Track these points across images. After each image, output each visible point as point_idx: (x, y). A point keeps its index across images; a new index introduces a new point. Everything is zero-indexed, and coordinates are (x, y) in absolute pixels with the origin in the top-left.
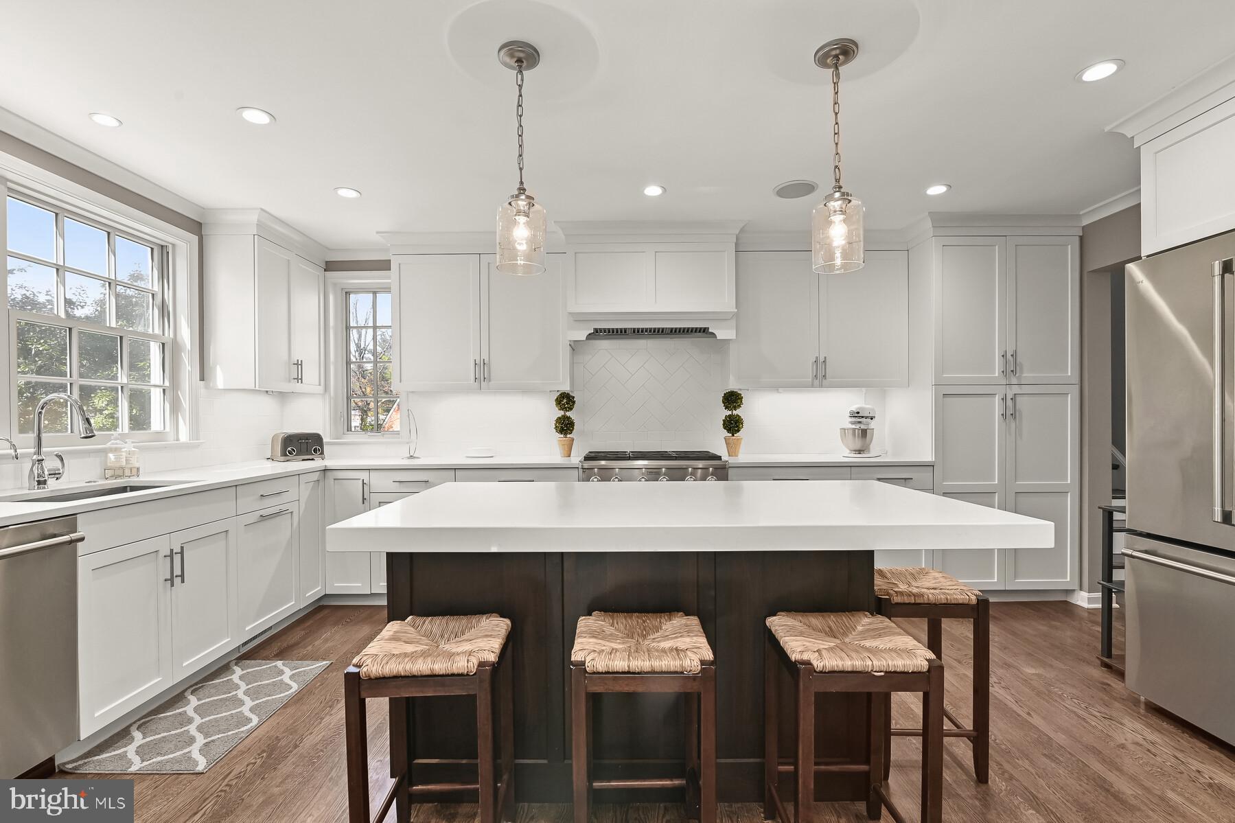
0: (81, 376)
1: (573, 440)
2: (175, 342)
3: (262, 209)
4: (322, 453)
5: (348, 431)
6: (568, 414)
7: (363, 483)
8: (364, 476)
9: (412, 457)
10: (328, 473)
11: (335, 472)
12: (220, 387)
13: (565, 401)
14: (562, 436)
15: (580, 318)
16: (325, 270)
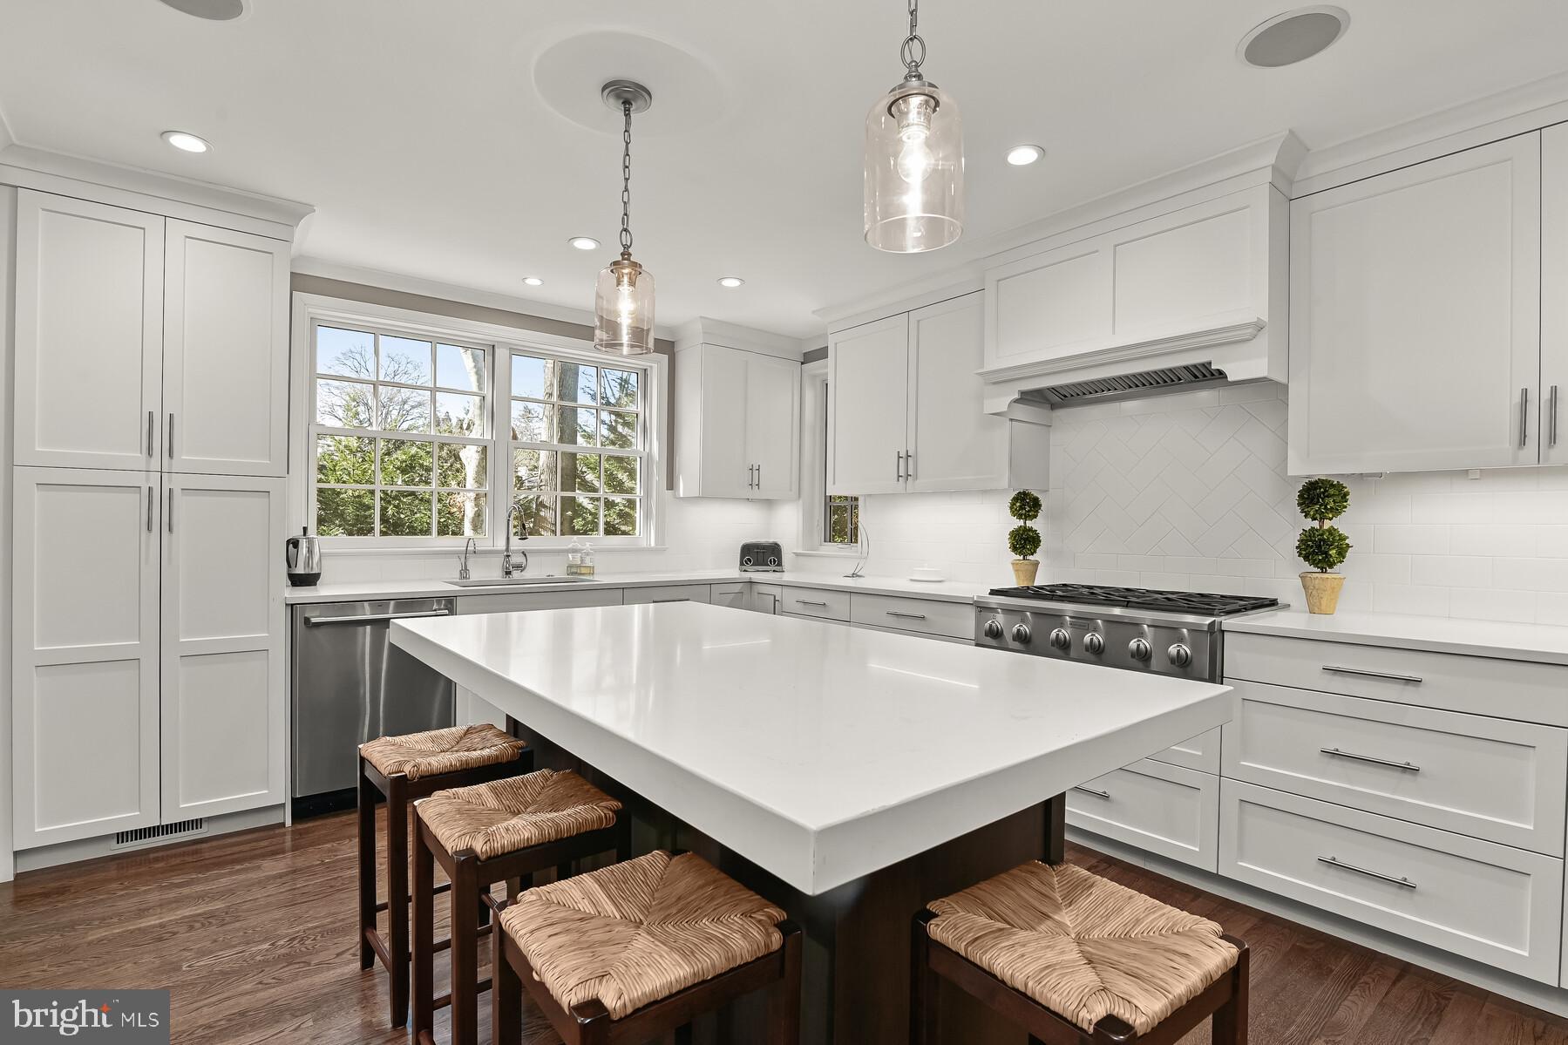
0: (562, 490)
1: (1036, 564)
2: (650, 455)
3: (701, 317)
4: (780, 564)
5: (825, 541)
6: (1029, 524)
7: (775, 601)
8: (776, 591)
9: (854, 575)
10: (755, 586)
11: (760, 587)
12: (682, 496)
13: (1026, 504)
14: (1018, 557)
15: (999, 379)
16: (802, 363)
